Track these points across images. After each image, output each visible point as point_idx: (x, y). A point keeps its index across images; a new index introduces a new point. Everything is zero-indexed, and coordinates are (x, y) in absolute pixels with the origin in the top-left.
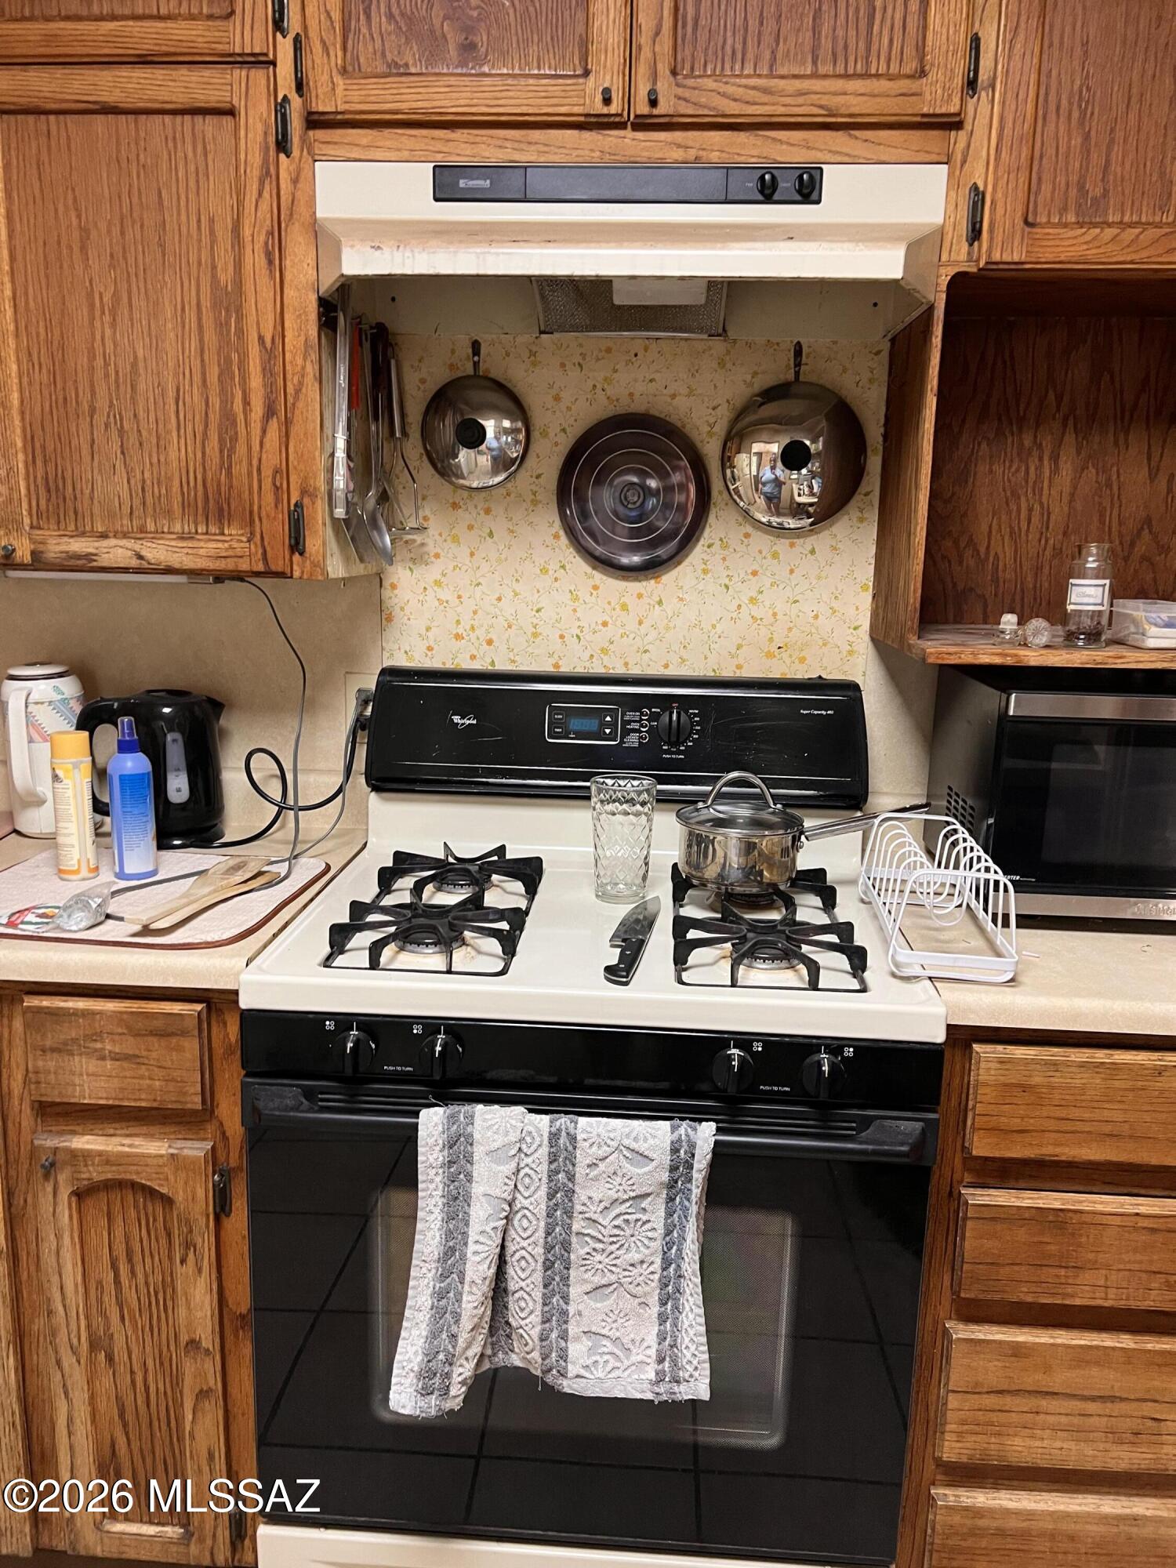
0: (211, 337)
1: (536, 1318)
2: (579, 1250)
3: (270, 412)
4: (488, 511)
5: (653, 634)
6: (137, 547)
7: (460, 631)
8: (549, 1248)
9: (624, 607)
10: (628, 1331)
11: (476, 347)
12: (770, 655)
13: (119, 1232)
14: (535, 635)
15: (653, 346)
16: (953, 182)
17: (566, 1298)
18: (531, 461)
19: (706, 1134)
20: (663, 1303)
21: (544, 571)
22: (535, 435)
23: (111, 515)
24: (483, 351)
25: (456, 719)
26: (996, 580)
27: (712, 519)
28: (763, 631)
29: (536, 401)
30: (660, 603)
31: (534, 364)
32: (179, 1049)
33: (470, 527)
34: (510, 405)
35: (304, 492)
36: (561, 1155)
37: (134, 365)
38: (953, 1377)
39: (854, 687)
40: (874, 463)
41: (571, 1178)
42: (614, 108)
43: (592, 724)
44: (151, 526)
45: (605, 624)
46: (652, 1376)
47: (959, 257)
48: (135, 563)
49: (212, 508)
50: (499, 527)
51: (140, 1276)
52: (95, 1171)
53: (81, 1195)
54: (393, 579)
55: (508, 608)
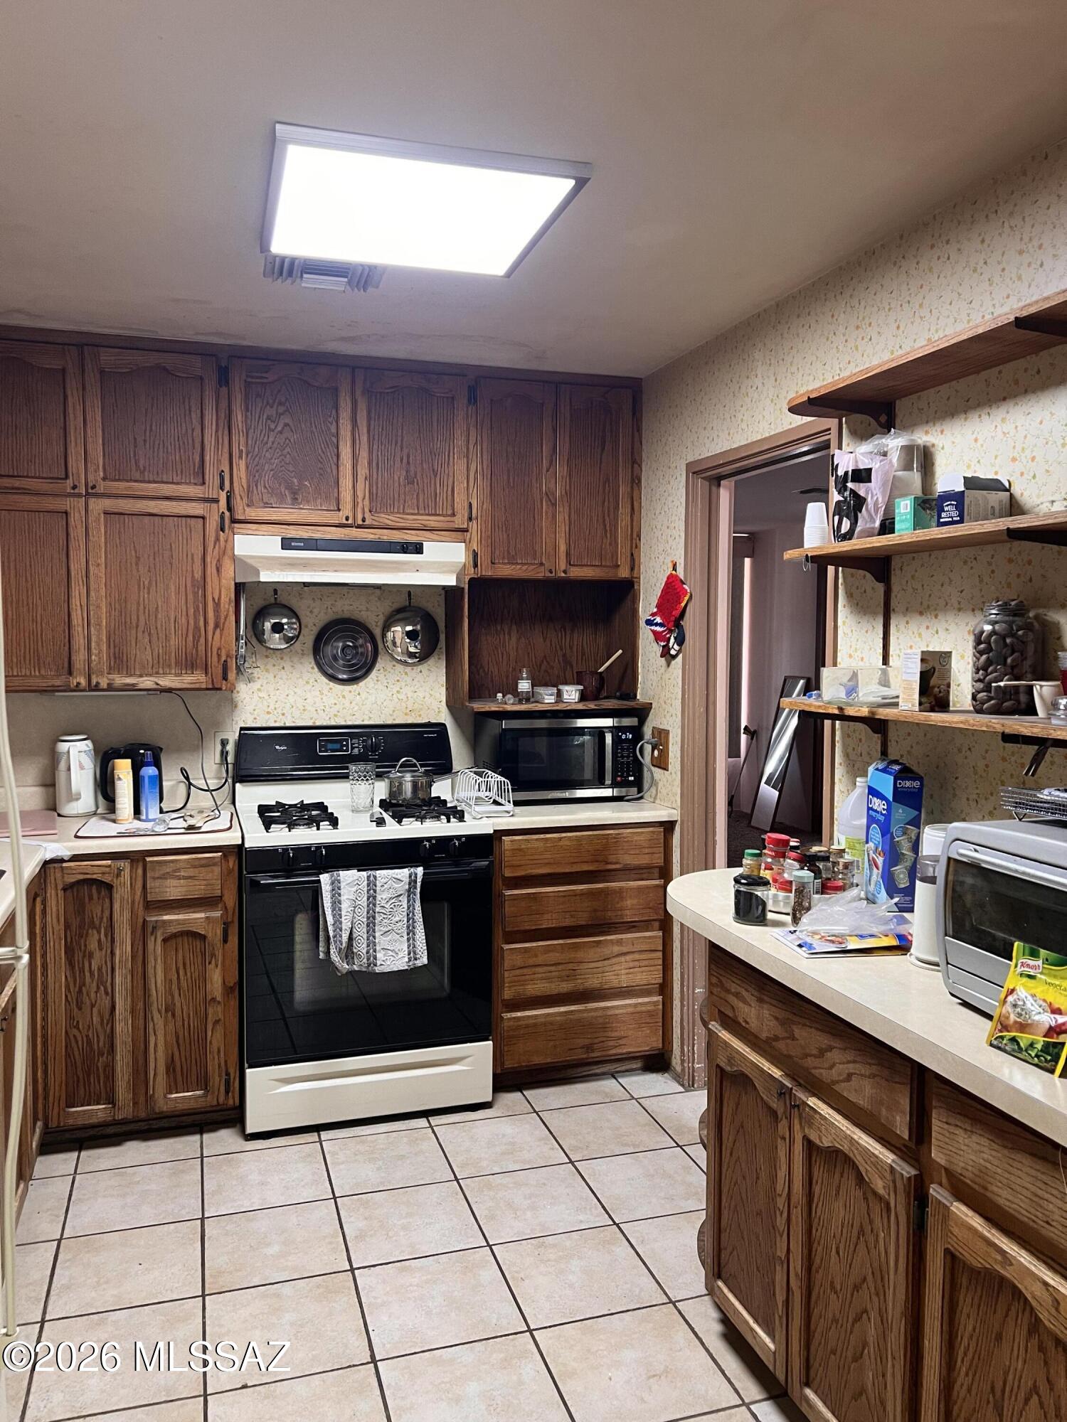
0: (190, 597)
1: (365, 945)
2: (378, 918)
3: (217, 626)
4: (282, 659)
5: (356, 708)
6: (156, 680)
7: (269, 710)
8: (368, 918)
9: (344, 697)
10: (397, 947)
11: (276, 591)
12: (406, 714)
13: (180, 957)
14: (304, 710)
15: (351, 591)
16: (467, 548)
17: (374, 937)
18: (301, 637)
19: (420, 871)
20: (408, 934)
21: (308, 683)
22: (303, 626)
23: (144, 667)
24: (279, 593)
25: (277, 747)
26: (492, 681)
27: (379, 660)
28: (404, 705)
29: (303, 614)
30: (359, 694)
31: (301, 598)
32: (212, 872)
33: (274, 665)
34: (292, 614)
35: (228, 656)
36: (371, 884)
37: (157, 608)
38: (506, 965)
39: (444, 725)
40: (442, 637)
41: (375, 891)
42: (350, 522)
43: (337, 746)
44: (161, 671)
45: (335, 704)
46: (407, 960)
47: (471, 573)
48: (155, 686)
49: (189, 663)
50: (287, 665)
51: (189, 974)
52: (173, 929)
53: (165, 940)
54: (238, 689)
55: (291, 699)
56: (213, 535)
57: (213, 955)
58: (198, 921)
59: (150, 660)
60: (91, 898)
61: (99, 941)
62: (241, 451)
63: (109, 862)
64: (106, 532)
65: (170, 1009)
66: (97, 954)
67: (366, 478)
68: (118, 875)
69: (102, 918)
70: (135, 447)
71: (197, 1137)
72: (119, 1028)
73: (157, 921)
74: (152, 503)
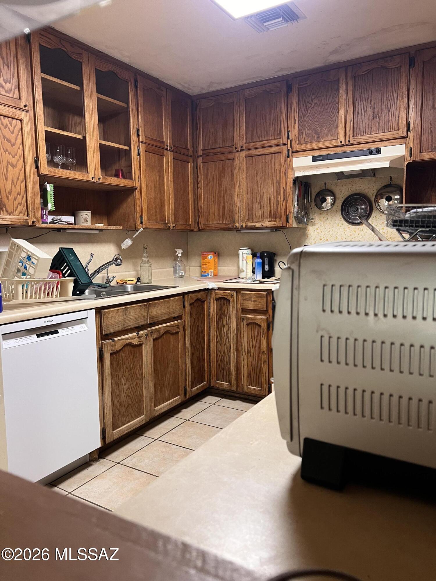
0: (275, 188)
4: (327, 214)
5: (361, 236)
6: (262, 223)
7: (321, 238)
9: (355, 231)
11: (325, 184)
14: (336, 238)
15: (360, 180)
16: (406, 147)
18: (336, 204)
21: (338, 225)
22: (337, 199)
23: (258, 219)
24: (327, 184)
27: (373, 212)
29: (337, 193)
30: (363, 230)
31: (337, 186)
33: (324, 218)
34: (331, 194)
35: (289, 212)
37: (263, 194)
42: (343, 143)
45: (351, 235)
47: (408, 160)
48: (261, 226)
49: (275, 216)
50: (329, 217)
51: (256, 340)
52: (250, 321)
53: (247, 325)
54: (309, 229)
55: (331, 233)
56: (284, 159)
57: (263, 334)
58: (258, 319)
59: (260, 216)
60: (224, 305)
61: (227, 321)
62: (295, 120)
63: (229, 292)
64: (246, 165)
65: (249, 352)
66: (226, 326)
68: (232, 297)
69: (227, 313)
70: (257, 127)
72: (232, 355)
73: (244, 317)
74: (261, 150)
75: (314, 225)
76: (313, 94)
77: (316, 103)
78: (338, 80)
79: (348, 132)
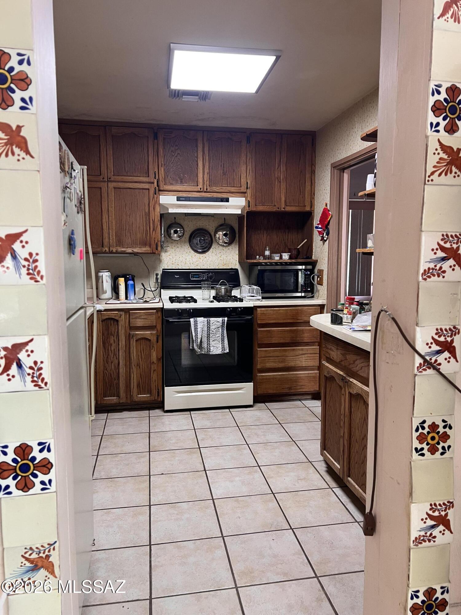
0: (144, 219)
1: (206, 344)
2: (211, 335)
3: (154, 230)
4: (177, 244)
5: (205, 262)
6: (132, 249)
7: (173, 263)
8: (207, 335)
9: (200, 258)
10: (218, 346)
11: (175, 218)
12: (223, 265)
13: (142, 347)
14: (186, 263)
15: (203, 218)
16: (246, 200)
17: (210, 342)
18: (184, 235)
19: (226, 319)
20: (222, 341)
21: (187, 253)
22: (185, 232)
23: (128, 245)
25: (176, 276)
26: (256, 253)
27: (213, 244)
28: (222, 262)
29: (185, 227)
30: (206, 257)
31: (184, 220)
32: (153, 317)
33: (175, 246)
34: (181, 227)
35: (158, 241)
36: (208, 323)
37: (132, 223)
38: (258, 356)
39: (237, 269)
40: (237, 236)
41: (210, 325)
42: (202, 190)
43: (198, 276)
44: (134, 246)
45: (197, 261)
46: (221, 350)
47: (247, 209)
48: (132, 252)
49: (144, 244)
50: (179, 246)
51: (145, 353)
52: (139, 337)
53: (136, 341)
54: (162, 255)
55: (181, 259)
56: (152, 196)
57: (153, 347)
58: (147, 334)
59: (130, 242)
60: (111, 325)
61: (114, 340)
62: (162, 164)
63: (117, 312)
64: (114, 195)
65: (138, 365)
66: (114, 345)
67: (208, 174)
68: (120, 317)
69: (115, 332)
70: (124, 163)
71: (148, 411)
72: (121, 371)
73: (134, 334)
74: (131, 184)
75: (166, 251)
76: (176, 146)
77: (178, 154)
78: (197, 140)
79: (205, 182)
